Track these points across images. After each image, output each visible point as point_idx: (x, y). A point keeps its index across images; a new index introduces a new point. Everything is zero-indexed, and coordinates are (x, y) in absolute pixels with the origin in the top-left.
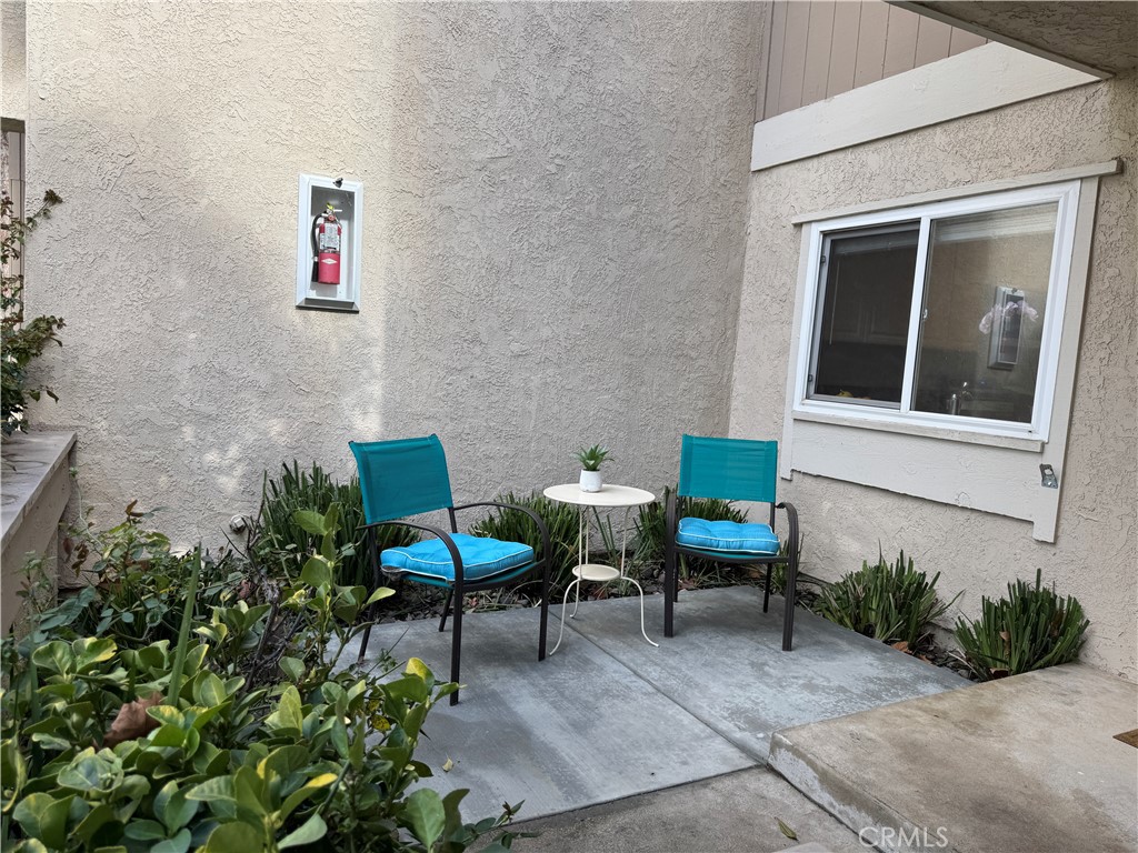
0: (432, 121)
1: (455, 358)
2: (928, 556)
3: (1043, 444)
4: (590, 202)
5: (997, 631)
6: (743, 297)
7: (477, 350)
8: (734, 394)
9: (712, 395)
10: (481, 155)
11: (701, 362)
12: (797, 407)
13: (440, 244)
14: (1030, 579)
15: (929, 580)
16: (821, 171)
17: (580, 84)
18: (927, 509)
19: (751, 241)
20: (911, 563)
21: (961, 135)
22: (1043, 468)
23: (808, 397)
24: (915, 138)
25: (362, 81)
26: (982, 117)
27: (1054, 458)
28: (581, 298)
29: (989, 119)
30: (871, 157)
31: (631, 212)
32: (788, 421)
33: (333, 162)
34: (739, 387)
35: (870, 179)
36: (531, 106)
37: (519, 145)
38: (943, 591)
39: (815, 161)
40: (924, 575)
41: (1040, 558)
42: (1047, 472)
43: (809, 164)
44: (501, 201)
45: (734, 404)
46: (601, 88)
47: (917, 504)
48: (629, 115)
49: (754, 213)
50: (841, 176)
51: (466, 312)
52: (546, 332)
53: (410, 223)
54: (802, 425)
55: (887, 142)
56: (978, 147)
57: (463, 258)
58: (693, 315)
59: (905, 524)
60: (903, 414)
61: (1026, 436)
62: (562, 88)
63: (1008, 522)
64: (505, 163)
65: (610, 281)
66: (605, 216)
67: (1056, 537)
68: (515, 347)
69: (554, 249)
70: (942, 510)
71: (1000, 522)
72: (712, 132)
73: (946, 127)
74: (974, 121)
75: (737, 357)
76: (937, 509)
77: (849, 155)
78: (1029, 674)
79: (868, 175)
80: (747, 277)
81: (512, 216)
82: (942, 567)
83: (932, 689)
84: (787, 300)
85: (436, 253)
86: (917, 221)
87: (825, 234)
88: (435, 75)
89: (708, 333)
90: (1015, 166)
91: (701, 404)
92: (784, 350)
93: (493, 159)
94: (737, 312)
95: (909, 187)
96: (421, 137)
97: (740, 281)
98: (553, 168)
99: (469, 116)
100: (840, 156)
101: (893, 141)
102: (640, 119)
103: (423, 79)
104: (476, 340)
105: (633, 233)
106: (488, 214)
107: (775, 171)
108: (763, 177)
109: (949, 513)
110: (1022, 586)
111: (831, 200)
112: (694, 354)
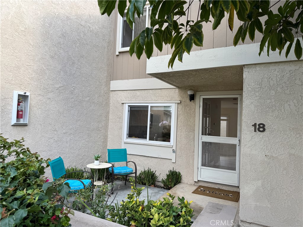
0: (46, 78)
1: (50, 135)
2: (153, 168)
3: (172, 146)
4: (81, 97)
5: (169, 180)
6: (109, 117)
7: (56, 133)
8: (108, 138)
9: (104, 138)
10: (58, 86)
11: (102, 131)
12: (125, 140)
13: (48, 107)
14: (172, 169)
15: (154, 172)
16: (127, 93)
17: (78, 71)
18: (153, 159)
19: (111, 105)
20: (150, 169)
21: (155, 92)
22: (173, 150)
23: (127, 138)
24: (146, 91)
25: (30, 68)
26: (158, 90)
27: (174, 148)
28: (78, 118)
29: (160, 90)
30: (138, 93)
31: (88, 99)
32: (123, 143)
33: (22, 88)
34: (109, 136)
35: (138, 97)
36: (68, 75)
37: (66, 84)
38: (157, 174)
39: (126, 91)
40: (153, 171)
41: (173, 165)
42: (174, 151)
43: (124, 91)
44: (61, 97)
45: (108, 140)
46: (82, 72)
47: (151, 158)
48: (88, 78)
49: (111, 99)
50: (132, 95)
51: (53, 123)
52: (71, 127)
53: (40, 102)
54: (126, 144)
55: (141, 90)
56: (158, 95)
57: (53, 110)
58: (101, 121)
59: (149, 162)
60: (147, 141)
61: (169, 144)
62: (74, 72)
63: (167, 160)
64: (62, 88)
65: (84, 114)
66: (83, 100)
67: (176, 161)
68: (64, 131)
69: (72, 107)
70: (156, 159)
71: (166, 160)
72: (103, 82)
73: (152, 90)
74: (157, 90)
75: (109, 129)
76: (154, 159)
77: (133, 91)
78: (176, 186)
79: (137, 96)
80: (110, 112)
81: (64, 100)
82: (157, 169)
83: (162, 192)
84: (121, 118)
85: (47, 109)
86: (148, 106)
87: (129, 106)
88: (48, 67)
89: (103, 124)
90: (165, 99)
91: (102, 140)
92: (121, 128)
93: (60, 87)
94: (108, 120)
95: (146, 99)
96: (44, 82)
97: (109, 113)
98: (72, 89)
99: (55, 77)
100: (131, 91)
101: (142, 91)
102: (90, 79)
103: (45, 68)
104: (55, 130)
105: (89, 103)
106: (59, 100)
107: (116, 92)
108: (113, 92)
109: (157, 159)
110: (171, 171)
111: (130, 99)
112: (101, 129)
